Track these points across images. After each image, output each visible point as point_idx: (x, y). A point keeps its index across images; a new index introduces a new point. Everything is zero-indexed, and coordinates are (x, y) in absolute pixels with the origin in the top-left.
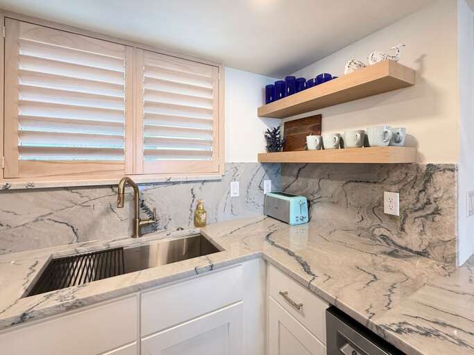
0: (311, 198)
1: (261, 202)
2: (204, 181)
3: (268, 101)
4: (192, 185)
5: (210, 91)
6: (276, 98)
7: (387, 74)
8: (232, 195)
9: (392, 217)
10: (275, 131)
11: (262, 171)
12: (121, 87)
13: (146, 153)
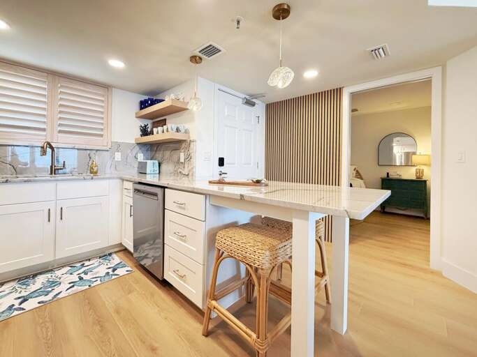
0: (161, 161)
1: (136, 165)
2: (97, 150)
3: (141, 109)
4: (88, 152)
5: (102, 101)
6: (146, 107)
7: (171, 104)
8: (116, 159)
9: (182, 163)
10: (145, 126)
11: (137, 148)
12: (44, 96)
13: (60, 132)
